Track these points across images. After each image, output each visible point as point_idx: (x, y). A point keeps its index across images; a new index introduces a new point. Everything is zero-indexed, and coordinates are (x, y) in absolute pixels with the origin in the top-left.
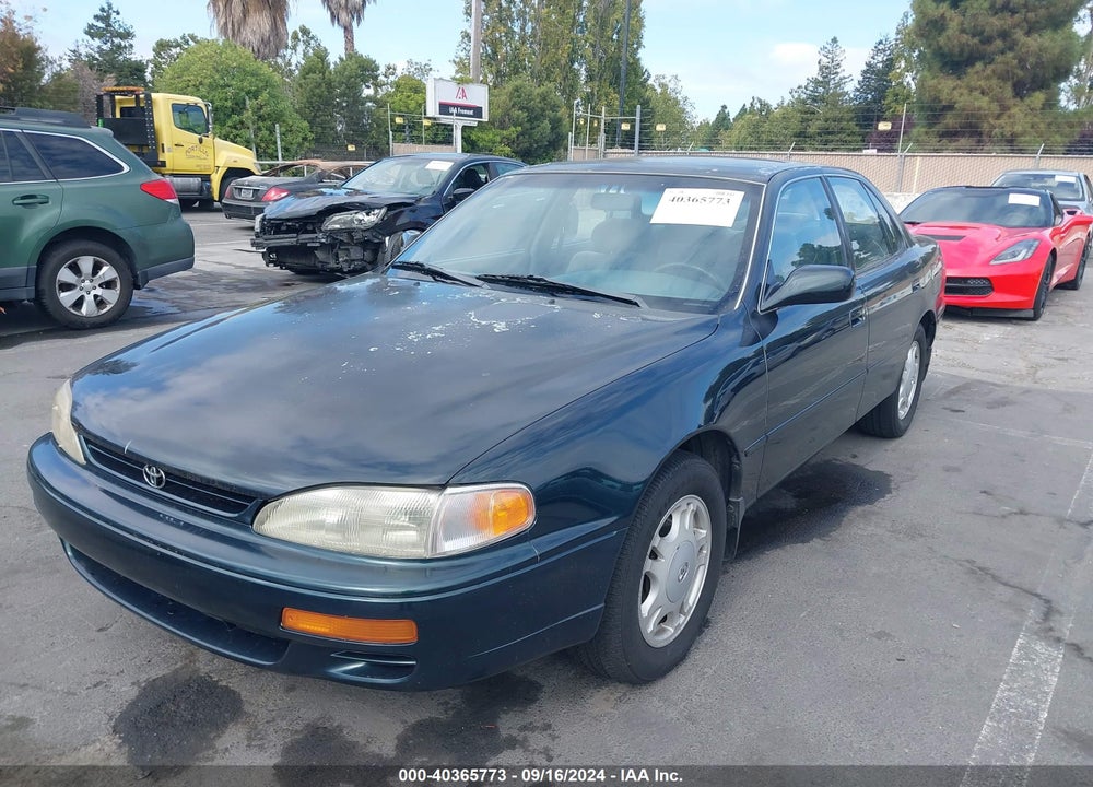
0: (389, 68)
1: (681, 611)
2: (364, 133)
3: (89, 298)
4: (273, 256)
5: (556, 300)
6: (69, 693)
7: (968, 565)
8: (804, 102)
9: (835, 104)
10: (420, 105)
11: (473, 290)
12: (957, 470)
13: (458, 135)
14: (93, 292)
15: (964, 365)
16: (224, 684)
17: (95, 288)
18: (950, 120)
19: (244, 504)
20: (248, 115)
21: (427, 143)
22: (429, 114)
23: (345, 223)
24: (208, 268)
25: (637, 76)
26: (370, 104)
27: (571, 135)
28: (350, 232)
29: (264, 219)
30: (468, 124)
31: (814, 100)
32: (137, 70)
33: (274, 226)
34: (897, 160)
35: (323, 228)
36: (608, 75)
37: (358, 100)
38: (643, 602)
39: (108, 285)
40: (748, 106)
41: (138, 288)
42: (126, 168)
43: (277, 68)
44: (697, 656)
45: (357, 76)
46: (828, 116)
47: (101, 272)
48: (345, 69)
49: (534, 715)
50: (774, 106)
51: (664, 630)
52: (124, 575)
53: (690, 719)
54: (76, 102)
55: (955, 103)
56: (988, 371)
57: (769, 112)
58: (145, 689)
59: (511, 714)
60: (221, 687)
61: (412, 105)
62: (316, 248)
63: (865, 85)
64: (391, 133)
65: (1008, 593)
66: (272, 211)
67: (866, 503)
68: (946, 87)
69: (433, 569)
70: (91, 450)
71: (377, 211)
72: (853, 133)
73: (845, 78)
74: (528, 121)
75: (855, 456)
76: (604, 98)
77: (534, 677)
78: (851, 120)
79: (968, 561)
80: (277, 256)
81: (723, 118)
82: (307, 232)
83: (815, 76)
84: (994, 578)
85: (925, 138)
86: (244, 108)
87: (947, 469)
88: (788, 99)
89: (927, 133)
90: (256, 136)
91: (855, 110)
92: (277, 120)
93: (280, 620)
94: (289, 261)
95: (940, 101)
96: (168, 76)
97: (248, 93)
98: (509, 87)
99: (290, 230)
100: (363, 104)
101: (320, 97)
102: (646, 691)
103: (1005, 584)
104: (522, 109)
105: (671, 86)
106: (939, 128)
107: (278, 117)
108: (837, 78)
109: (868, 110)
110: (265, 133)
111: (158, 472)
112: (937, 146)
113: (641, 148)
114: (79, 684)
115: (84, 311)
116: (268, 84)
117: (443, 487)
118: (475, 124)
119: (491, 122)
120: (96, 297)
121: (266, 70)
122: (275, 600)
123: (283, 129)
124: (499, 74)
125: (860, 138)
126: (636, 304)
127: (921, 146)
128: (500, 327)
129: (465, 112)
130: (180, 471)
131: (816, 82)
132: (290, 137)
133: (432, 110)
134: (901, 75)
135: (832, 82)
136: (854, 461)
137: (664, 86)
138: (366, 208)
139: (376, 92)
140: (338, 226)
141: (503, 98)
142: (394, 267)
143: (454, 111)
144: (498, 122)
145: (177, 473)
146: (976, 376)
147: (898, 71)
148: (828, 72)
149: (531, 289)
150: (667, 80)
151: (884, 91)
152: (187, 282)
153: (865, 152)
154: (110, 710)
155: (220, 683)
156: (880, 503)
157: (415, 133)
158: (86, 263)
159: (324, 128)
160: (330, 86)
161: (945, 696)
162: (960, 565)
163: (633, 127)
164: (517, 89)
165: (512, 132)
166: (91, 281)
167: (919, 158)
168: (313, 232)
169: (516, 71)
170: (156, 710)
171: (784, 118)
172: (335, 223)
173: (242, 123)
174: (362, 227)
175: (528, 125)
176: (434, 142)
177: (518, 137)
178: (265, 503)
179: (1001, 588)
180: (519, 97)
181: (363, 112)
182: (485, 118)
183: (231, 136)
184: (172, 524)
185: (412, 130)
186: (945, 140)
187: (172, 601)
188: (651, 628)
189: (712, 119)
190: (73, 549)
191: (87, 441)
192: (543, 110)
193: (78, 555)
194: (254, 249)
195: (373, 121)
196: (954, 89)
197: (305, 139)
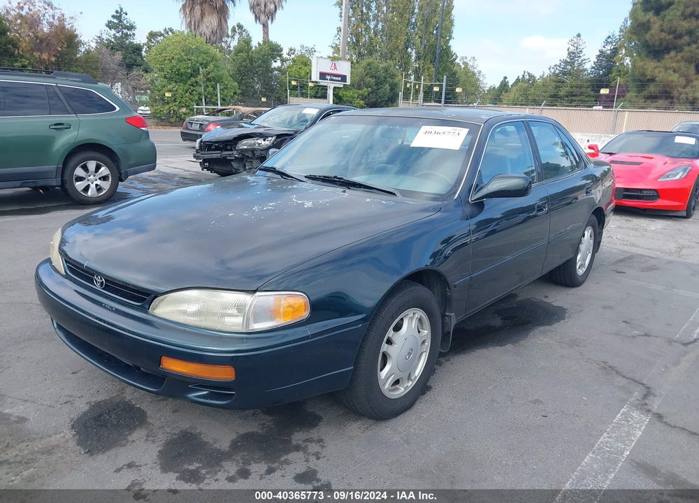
0: (291, 50)
1: (409, 378)
2: (272, 90)
3: (93, 186)
4: (207, 164)
5: (347, 190)
6: (50, 406)
7: (603, 365)
8: (557, 75)
9: (578, 77)
10: (308, 73)
11: (301, 183)
12: (611, 308)
13: (330, 93)
14: (95, 183)
15: (634, 245)
16: (138, 406)
17: (96, 180)
18: (652, 89)
19: (144, 298)
20: (201, 77)
21: (311, 97)
22: (313, 79)
23: (250, 145)
24: (168, 171)
25: (448, 57)
26: (276, 72)
27: (401, 94)
28: (253, 151)
29: (201, 141)
30: (337, 86)
31: (564, 74)
32: (137, 49)
33: (207, 146)
34: (613, 113)
35: (237, 148)
36: (430, 56)
37: (269, 70)
38: (381, 370)
39: (104, 178)
40: (521, 77)
41: (122, 181)
42: (118, 109)
43: (221, 49)
44: (420, 406)
45: (269, 55)
46: (574, 84)
47: (100, 171)
48: (261, 50)
49: (314, 433)
50: (538, 77)
51: (397, 389)
52: (83, 338)
53: (407, 442)
54: (97, 69)
55: (656, 77)
56: (649, 249)
57: (534, 81)
58: (93, 406)
59: (301, 433)
60: (136, 408)
61: (303, 73)
62: (232, 160)
63: (598, 65)
64: (288, 91)
65: (624, 382)
66: (206, 137)
67: (547, 324)
68: (650, 67)
69: (247, 338)
70: (68, 267)
71: (270, 138)
72: (590, 96)
73: (585, 60)
74: (376, 84)
75: (546, 297)
76: (426, 71)
77: (319, 413)
78: (588, 87)
79: (603, 362)
80: (209, 164)
81: (504, 84)
82: (227, 150)
83: (565, 58)
84: (617, 373)
85: (634, 99)
86: (199, 74)
87: (605, 307)
88: (547, 73)
89: (636, 96)
90: (205, 90)
91: (591, 81)
92: (218, 81)
93: (160, 364)
94: (216, 168)
95: (646, 76)
96: (154, 54)
97: (201, 64)
98: (364, 63)
99: (217, 149)
100: (272, 72)
101: (245, 67)
102: (383, 424)
103: (624, 377)
104: (371, 77)
105: (470, 63)
106: (645, 93)
107: (218, 79)
108: (580, 60)
109: (600, 81)
110: (210, 89)
111: (101, 279)
112: (643, 105)
113: (446, 103)
114: (57, 401)
115: (89, 193)
116: (214, 58)
117: (255, 291)
118: (342, 86)
119: (352, 85)
120: (97, 185)
121: (213, 50)
122: (158, 352)
123: (222, 87)
124: (360, 55)
125: (594, 99)
126: (394, 194)
127: (633, 105)
128: (308, 204)
129: (335, 78)
130: (112, 278)
131: (566, 62)
132: (226, 92)
133: (315, 77)
134: (622, 59)
135: (576, 62)
136: (545, 300)
137: (465, 64)
138: (263, 136)
139: (282, 64)
140: (245, 147)
141: (360, 70)
142: (260, 170)
143: (329, 77)
144: (357, 85)
145: (111, 280)
146: (640, 251)
147: (621, 56)
148: (574, 55)
149: (336, 184)
150: (468, 60)
151: (611, 69)
152: (153, 179)
153: (595, 108)
154: (72, 416)
155: (136, 406)
156: (556, 326)
157: (304, 91)
158: (92, 165)
159: (247, 87)
160: (251, 60)
161: (567, 438)
162: (598, 364)
163: (441, 89)
164: (369, 64)
165: (365, 91)
166: (94, 176)
167: (627, 113)
168: (231, 150)
169: (370, 53)
170: (97, 418)
171: (544, 85)
172: (244, 145)
173: (197, 82)
174: (260, 148)
175: (375, 87)
176: (316, 97)
177: (369, 94)
178: (156, 297)
179: (620, 379)
180: (370, 69)
181: (271, 77)
182: (348, 82)
183: (190, 90)
184: (109, 310)
185: (302, 89)
186: (649, 101)
187: (108, 354)
188: (387, 386)
189: (497, 85)
190: (57, 324)
191: (66, 262)
192: (385, 78)
193: (60, 327)
194: (195, 160)
195: (278, 83)
196: (655, 68)
197: (235, 93)
